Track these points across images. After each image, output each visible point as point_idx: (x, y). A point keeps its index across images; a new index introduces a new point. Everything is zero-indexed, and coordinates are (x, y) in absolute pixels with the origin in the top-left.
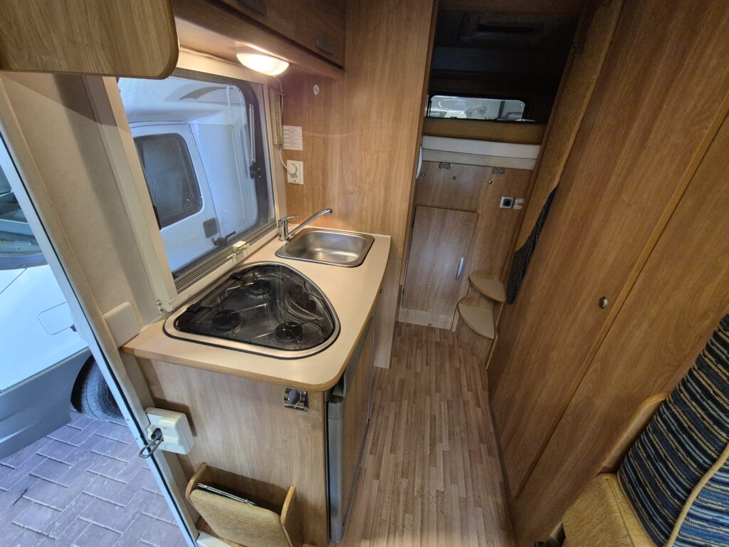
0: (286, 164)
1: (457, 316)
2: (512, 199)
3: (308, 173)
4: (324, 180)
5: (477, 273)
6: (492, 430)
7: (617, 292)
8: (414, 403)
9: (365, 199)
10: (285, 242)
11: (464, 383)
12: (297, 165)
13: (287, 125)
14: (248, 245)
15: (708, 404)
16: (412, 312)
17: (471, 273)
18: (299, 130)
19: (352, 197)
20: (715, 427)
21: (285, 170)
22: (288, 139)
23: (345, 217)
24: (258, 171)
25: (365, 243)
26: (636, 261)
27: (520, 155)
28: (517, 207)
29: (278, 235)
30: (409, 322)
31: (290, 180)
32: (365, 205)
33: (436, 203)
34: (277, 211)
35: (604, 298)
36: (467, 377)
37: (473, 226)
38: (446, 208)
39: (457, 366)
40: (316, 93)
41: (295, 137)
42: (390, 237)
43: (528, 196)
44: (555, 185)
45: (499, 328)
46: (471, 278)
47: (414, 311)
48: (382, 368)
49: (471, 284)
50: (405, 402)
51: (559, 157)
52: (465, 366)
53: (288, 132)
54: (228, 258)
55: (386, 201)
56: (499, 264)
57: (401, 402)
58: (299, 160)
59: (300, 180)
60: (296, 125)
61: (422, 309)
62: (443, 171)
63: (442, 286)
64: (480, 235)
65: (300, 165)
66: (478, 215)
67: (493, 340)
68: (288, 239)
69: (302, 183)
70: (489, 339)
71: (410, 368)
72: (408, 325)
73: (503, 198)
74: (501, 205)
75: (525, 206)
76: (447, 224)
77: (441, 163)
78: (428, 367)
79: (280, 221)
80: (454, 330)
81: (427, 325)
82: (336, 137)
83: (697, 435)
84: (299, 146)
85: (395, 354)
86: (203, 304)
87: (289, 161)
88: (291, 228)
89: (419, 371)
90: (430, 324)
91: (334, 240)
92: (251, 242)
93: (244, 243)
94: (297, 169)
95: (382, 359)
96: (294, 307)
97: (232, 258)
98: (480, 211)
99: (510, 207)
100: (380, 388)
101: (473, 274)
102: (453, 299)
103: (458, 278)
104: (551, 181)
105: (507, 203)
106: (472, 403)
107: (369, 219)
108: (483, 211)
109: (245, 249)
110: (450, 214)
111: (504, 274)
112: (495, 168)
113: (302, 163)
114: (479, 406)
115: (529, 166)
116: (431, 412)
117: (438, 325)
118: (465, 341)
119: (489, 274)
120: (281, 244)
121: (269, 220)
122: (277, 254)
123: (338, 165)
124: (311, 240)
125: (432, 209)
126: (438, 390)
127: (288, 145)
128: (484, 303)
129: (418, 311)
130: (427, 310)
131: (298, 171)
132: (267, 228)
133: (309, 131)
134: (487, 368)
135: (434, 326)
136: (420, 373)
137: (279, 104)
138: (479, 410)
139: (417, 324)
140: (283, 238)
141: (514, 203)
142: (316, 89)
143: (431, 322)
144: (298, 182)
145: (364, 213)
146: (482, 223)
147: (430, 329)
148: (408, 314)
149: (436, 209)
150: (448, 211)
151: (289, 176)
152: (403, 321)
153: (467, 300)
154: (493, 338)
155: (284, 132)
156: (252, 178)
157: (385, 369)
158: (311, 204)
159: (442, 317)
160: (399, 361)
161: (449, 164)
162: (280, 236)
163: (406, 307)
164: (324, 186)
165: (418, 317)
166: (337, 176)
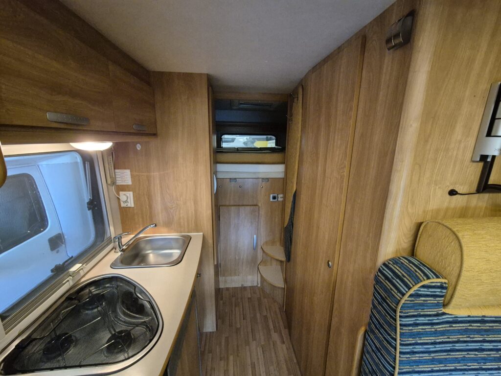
0: (119, 195)
1: (259, 275)
2: (276, 195)
3: (137, 199)
4: (149, 202)
5: (266, 243)
6: (295, 361)
7: (334, 258)
8: (238, 356)
9: (181, 211)
10: (120, 253)
11: (271, 327)
12: (128, 195)
13: (118, 169)
14: (84, 265)
15: (382, 331)
16: (229, 278)
17: (262, 243)
18: (128, 172)
19: (172, 211)
20: (388, 345)
21: (119, 199)
22: (119, 178)
23: (168, 224)
24: (95, 205)
25: (184, 242)
26: (337, 239)
27: (276, 170)
28: (280, 199)
29: (114, 248)
30: (227, 286)
31: (123, 205)
32: (181, 215)
33: (232, 203)
34: (112, 231)
35: (329, 261)
36: (272, 321)
37: (257, 214)
38: (239, 206)
39: (265, 314)
40: (138, 149)
41: (125, 177)
42: (202, 233)
43: (284, 192)
44: (295, 190)
45: (286, 279)
46: (263, 247)
47: (230, 277)
48: (210, 332)
49: (264, 251)
50: (231, 358)
51: (293, 175)
52: (270, 313)
53: (119, 174)
54: (64, 282)
55: (196, 211)
56: (278, 235)
57: (228, 358)
58: (129, 191)
59: (131, 204)
60: (125, 169)
61: (235, 275)
62: (233, 183)
63: (245, 256)
64: (262, 219)
65: (130, 194)
66: (259, 207)
67: (284, 288)
68: (123, 250)
69: (133, 206)
70: (282, 288)
71: (232, 326)
72: (228, 289)
73: (271, 196)
74: (271, 200)
75: (284, 197)
76: (241, 215)
77: (230, 179)
78: (245, 321)
79: (114, 238)
80: (259, 285)
81: (240, 286)
82: (155, 174)
83: (383, 352)
84: (128, 181)
85: (219, 317)
86: (33, 337)
87: (121, 193)
88: (125, 240)
89: (238, 326)
90: (242, 285)
91: (161, 243)
92: (87, 262)
93: (81, 265)
94: (128, 197)
95: (210, 325)
96: (125, 314)
97: (68, 281)
98: (260, 205)
99: (276, 200)
100: (210, 352)
101: (264, 244)
102: (254, 263)
103: (255, 249)
104: (293, 187)
105: (274, 198)
106: (279, 342)
107: (186, 224)
108: (261, 205)
109: (82, 269)
110: (242, 208)
111: (282, 242)
112: (263, 179)
113: (131, 193)
114: (283, 343)
115: (282, 176)
116: (251, 361)
117: (248, 284)
118: (268, 292)
119: (273, 243)
120: (116, 255)
121: (105, 238)
122: (113, 266)
123: (159, 191)
124: (142, 245)
125: (229, 207)
126: (254, 339)
127: (120, 182)
128: (274, 263)
129: (233, 277)
130: (239, 275)
131: (129, 198)
132: (103, 246)
133: (136, 171)
134: (284, 310)
135: (245, 286)
136: (240, 328)
137: (111, 157)
138: (284, 346)
139: (234, 286)
140: (118, 249)
141: (278, 198)
142: (139, 147)
143: (243, 283)
144: (129, 205)
145: (182, 221)
146: (263, 212)
147: (244, 288)
148: (226, 282)
149: (233, 207)
150: (241, 207)
151: (122, 203)
152: (223, 287)
153: (263, 262)
154: (283, 287)
155: (116, 174)
156: (89, 210)
157: (213, 332)
158: (140, 220)
159: (250, 277)
160: (223, 322)
161: (235, 179)
162: (115, 249)
163: (224, 275)
164: (150, 206)
165: (233, 282)
166: (159, 199)
